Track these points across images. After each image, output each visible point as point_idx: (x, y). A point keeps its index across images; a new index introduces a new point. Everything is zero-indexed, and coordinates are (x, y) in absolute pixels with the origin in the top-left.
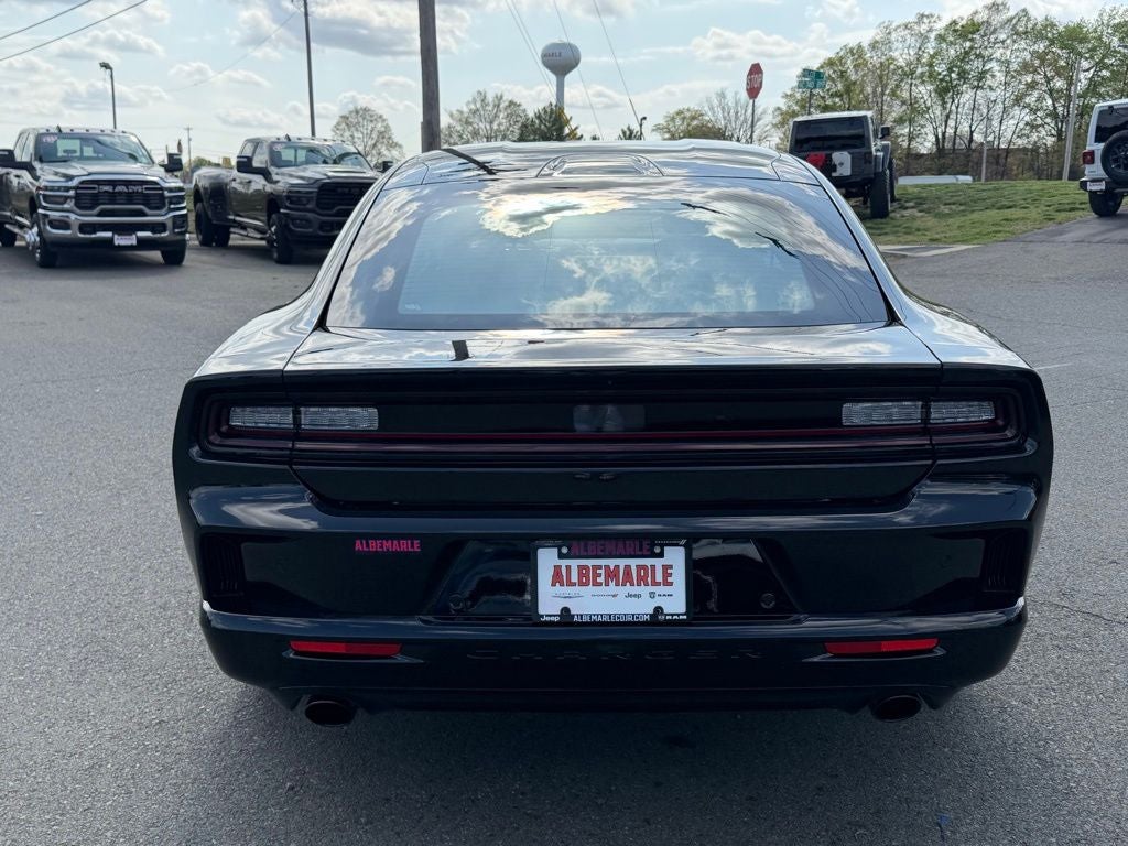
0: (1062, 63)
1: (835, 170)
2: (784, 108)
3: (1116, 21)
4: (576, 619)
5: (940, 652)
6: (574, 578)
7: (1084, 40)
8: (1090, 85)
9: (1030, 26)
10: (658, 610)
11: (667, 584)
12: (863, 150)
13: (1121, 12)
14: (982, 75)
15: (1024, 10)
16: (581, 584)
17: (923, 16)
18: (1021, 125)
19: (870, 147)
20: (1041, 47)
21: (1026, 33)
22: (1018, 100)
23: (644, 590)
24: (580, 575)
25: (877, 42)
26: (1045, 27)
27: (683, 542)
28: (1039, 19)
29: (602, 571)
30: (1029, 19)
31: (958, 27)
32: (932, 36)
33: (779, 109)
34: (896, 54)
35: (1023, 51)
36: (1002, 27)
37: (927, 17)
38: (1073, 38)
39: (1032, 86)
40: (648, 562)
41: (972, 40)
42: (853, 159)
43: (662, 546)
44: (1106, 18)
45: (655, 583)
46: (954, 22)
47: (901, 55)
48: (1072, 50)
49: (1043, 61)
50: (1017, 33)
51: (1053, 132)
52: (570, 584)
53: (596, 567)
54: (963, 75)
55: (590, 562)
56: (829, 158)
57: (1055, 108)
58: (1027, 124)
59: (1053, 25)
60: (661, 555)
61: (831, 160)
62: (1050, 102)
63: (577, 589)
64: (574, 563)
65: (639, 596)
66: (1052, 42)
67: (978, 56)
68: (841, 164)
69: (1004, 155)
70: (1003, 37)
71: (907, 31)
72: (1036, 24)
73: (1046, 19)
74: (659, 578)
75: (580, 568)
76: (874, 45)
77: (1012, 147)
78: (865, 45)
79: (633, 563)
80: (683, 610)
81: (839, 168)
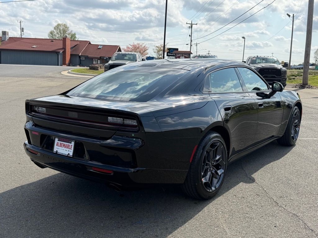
4: (58, 153)
5: (112, 174)
6: (59, 145)
10: (69, 154)
16: (60, 146)
23: (68, 149)
24: (60, 145)
27: (74, 141)
29: (63, 144)
40: (69, 144)
43: (71, 141)
52: (59, 146)
55: (62, 142)
60: (71, 143)
74: (70, 148)
75: (60, 143)
79: (67, 144)
80: (72, 155)
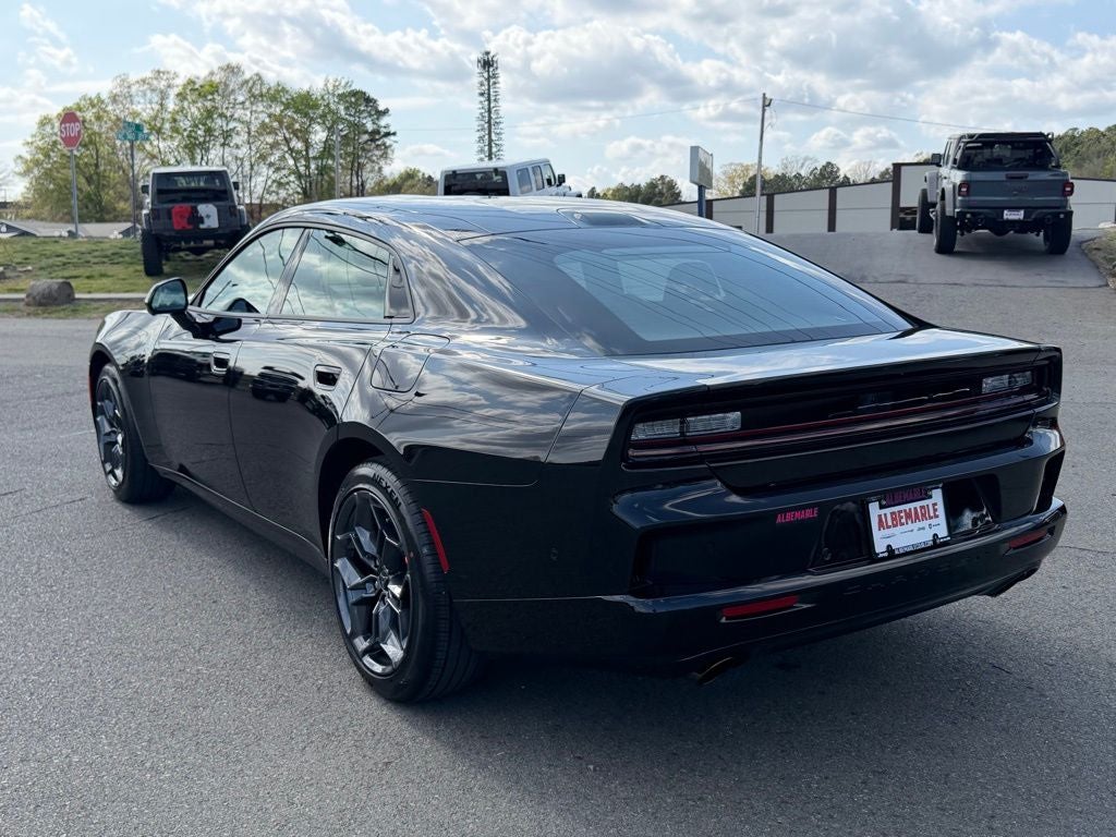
0: (297, 126)
1: (202, 222)
2: (29, 157)
3: (340, 92)
4: (897, 552)
6: (890, 523)
7: (316, 106)
8: (325, 148)
9: (264, 91)
11: (937, 517)
12: (228, 203)
13: (343, 84)
14: (227, 135)
15: (257, 75)
16: (895, 526)
17: (159, 72)
18: (269, 182)
19: (233, 201)
20: (277, 109)
21: (262, 96)
22: (263, 158)
23: (925, 523)
24: (893, 519)
25: (115, 95)
26: (278, 91)
27: (941, 485)
28: (272, 85)
29: (902, 514)
30: (262, 84)
31: (197, 86)
32: (173, 93)
33: (20, 157)
34: (138, 108)
35: (261, 114)
36: (240, 89)
37: (164, 73)
38: (304, 104)
39: (275, 146)
40: (925, 502)
41: (213, 100)
42: (219, 211)
43: (930, 491)
44: (331, 88)
45: (931, 518)
46: (191, 82)
47: (144, 109)
48: (306, 115)
49: (281, 123)
50: (254, 96)
51: (299, 190)
52: (889, 527)
53: (900, 512)
54: (209, 131)
55: (896, 509)
56: (195, 210)
57: (297, 167)
58: (274, 181)
59: (284, 90)
60: (930, 497)
61: (197, 211)
62: (291, 162)
63: (892, 530)
64: (888, 511)
65: (923, 528)
66: (287, 106)
67: (222, 115)
68: (208, 216)
69: (258, 210)
70: (241, 99)
71: (146, 86)
72: (270, 89)
73: (279, 85)
74: (932, 513)
75: (892, 514)
76: (114, 99)
77: (264, 202)
78: (104, 96)
79: (918, 504)
80: (947, 534)
81: (206, 220)
